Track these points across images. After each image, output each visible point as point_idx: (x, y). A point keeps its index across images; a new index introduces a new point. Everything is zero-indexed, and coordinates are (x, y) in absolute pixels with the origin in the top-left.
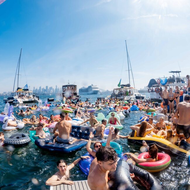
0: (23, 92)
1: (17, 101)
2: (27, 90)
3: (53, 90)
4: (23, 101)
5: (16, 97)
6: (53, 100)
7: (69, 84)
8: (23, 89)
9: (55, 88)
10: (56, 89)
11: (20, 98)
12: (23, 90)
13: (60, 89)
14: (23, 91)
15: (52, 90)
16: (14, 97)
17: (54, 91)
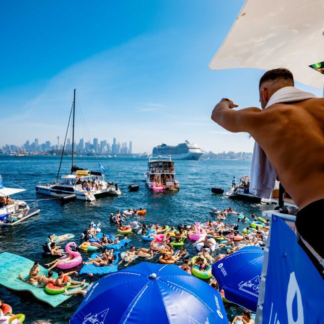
2: (99, 174)
3: (108, 147)
4: (94, 194)
5: (78, 188)
6: (137, 189)
9: (113, 143)
10: (114, 146)
12: (89, 173)
13: (121, 146)
15: (106, 148)
16: (74, 187)
17: (111, 149)
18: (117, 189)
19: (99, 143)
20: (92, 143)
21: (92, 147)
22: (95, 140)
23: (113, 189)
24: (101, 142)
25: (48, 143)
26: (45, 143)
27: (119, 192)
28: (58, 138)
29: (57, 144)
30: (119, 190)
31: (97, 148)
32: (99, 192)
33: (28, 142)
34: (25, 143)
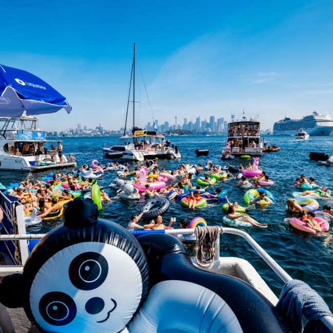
0: (144, 137)
1: (132, 155)
2: (154, 133)
3: (225, 126)
4: (145, 154)
5: (129, 148)
6: (206, 153)
7: (244, 120)
8: (144, 131)
9: (230, 121)
11: (137, 148)
12: (145, 133)
14: (145, 135)
15: (223, 126)
16: (126, 147)
18: (176, 153)
19: (216, 121)
20: (208, 121)
21: (208, 125)
22: (212, 118)
23: (172, 152)
24: (218, 120)
25: (167, 123)
26: (164, 123)
27: (178, 156)
28: (176, 118)
29: (175, 124)
30: (179, 153)
31: (214, 125)
32: (153, 153)
33: (149, 124)
34: (147, 124)
